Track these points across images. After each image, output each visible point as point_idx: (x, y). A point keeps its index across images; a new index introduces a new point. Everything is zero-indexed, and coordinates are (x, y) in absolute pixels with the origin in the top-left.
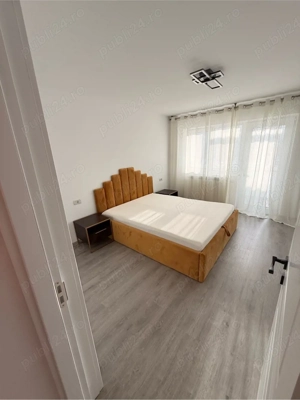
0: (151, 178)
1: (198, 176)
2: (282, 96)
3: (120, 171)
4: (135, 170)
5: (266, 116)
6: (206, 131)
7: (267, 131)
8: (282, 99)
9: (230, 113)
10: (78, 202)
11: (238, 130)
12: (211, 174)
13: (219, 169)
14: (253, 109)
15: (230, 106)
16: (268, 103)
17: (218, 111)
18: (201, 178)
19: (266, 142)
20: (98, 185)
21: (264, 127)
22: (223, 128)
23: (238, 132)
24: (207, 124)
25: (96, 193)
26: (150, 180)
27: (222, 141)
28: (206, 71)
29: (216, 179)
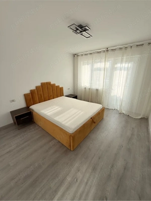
0: (62, 88)
1: (88, 88)
2: (131, 45)
3: (42, 84)
4: (52, 83)
5: (123, 56)
6: (92, 63)
7: (124, 64)
8: (131, 47)
9: (104, 54)
10: (13, 101)
11: (108, 63)
12: (94, 87)
13: (98, 84)
14: (116, 52)
15: (104, 50)
16: (124, 49)
17: (98, 52)
18: (90, 89)
19: (123, 71)
20: (28, 92)
21: (122, 62)
22: (101, 62)
23: (108, 65)
24: (93, 60)
25: (26, 96)
26: (61, 89)
27: (100, 69)
28: (78, 26)
29: (97, 90)
